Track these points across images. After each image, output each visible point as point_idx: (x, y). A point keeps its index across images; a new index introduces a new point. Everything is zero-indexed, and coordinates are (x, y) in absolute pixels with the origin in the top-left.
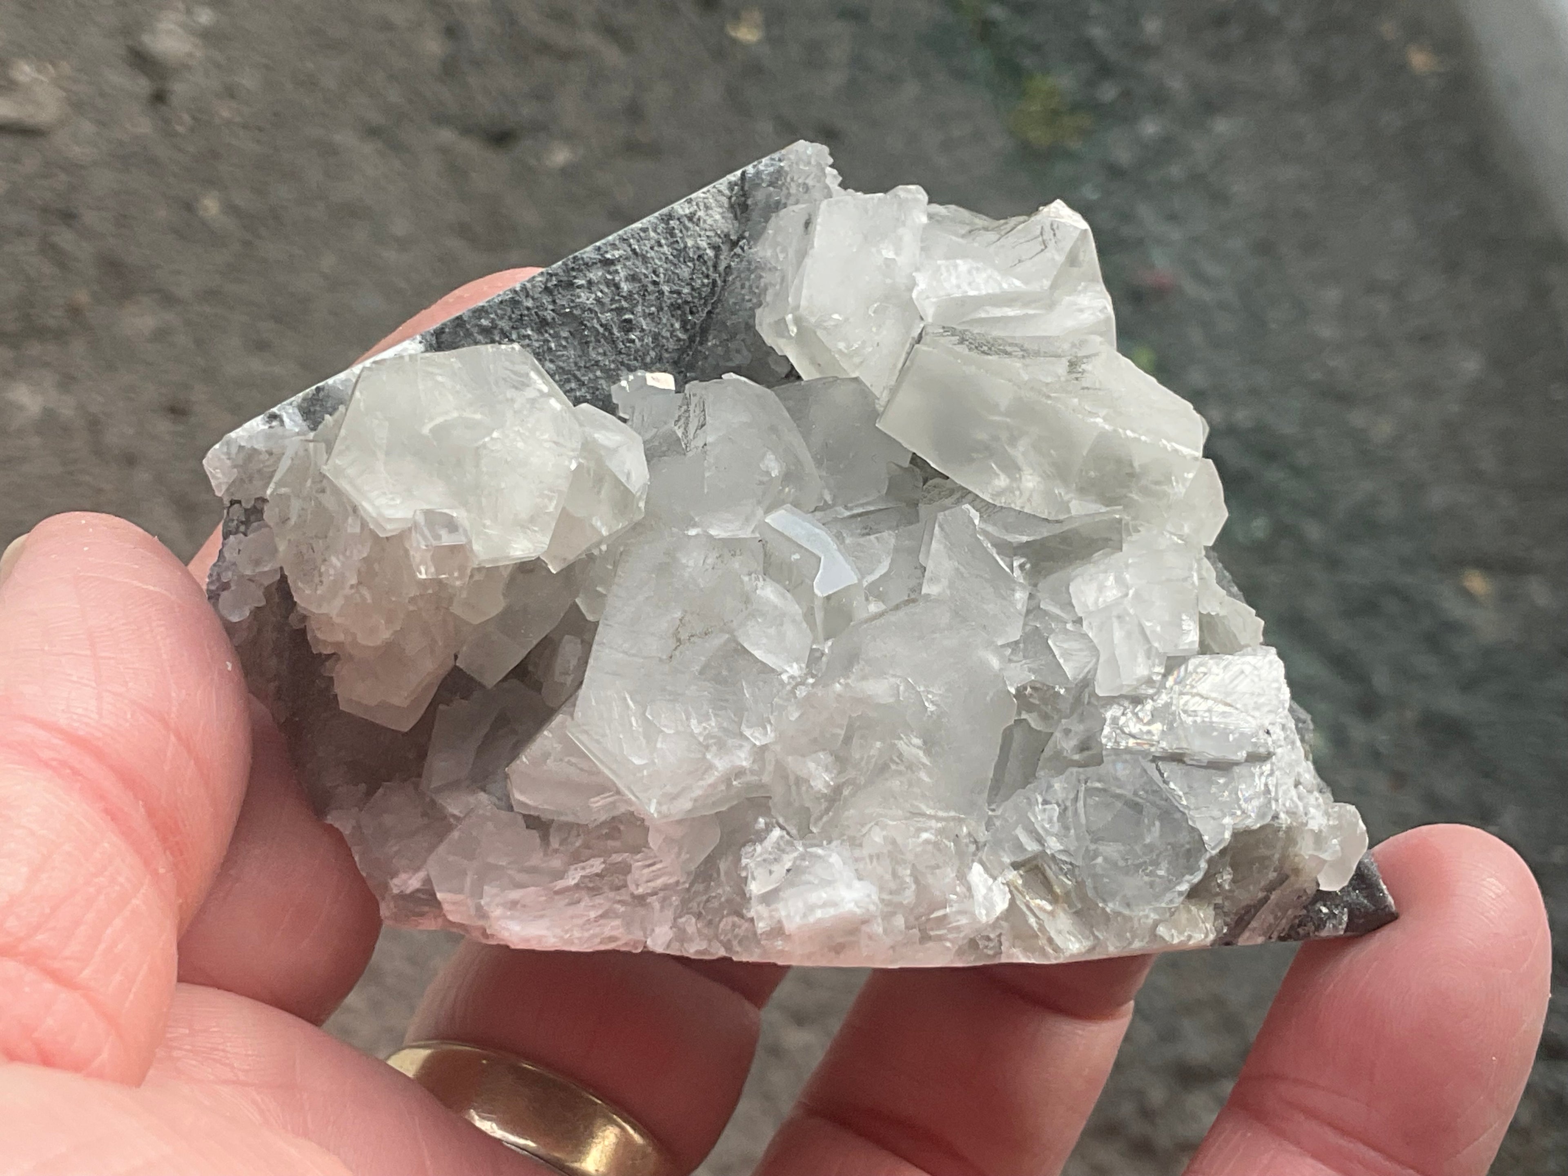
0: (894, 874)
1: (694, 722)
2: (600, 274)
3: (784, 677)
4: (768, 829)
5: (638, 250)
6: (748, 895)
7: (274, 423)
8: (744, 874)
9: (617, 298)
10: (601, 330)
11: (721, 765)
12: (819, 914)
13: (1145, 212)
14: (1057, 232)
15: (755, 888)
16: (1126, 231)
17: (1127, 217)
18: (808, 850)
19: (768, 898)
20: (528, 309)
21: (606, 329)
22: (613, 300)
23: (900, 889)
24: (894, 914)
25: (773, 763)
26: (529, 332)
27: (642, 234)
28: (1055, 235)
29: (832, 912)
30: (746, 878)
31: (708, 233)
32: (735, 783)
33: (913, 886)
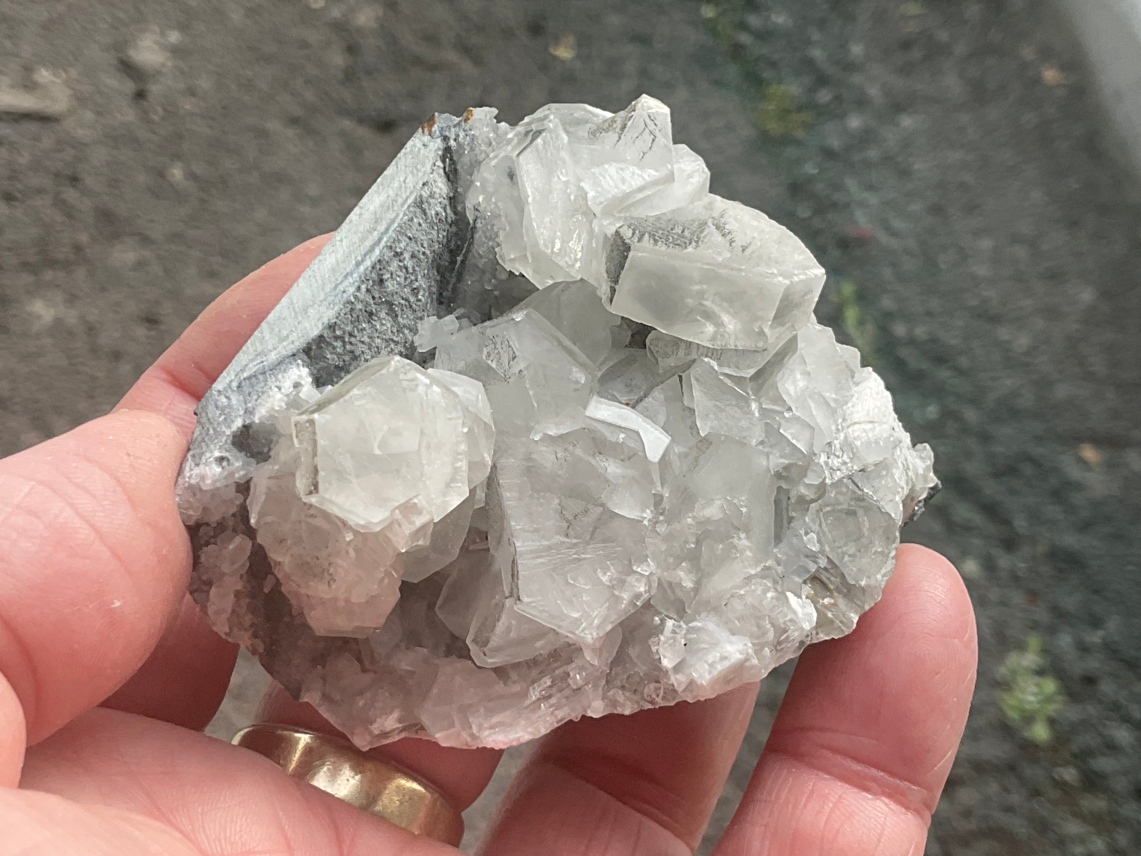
0: (758, 626)
1: (600, 574)
3: (645, 522)
4: (663, 623)
6: (665, 670)
7: (225, 463)
8: (657, 657)
9: (407, 276)
10: (403, 302)
11: (626, 596)
12: (719, 667)
13: (851, 184)
14: (656, 122)
15: (667, 663)
16: (837, 196)
17: (838, 187)
18: (691, 625)
19: (679, 667)
20: (360, 310)
21: (405, 300)
22: (406, 279)
23: (764, 634)
24: (762, 649)
25: (657, 581)
28: (655, 125)
30: (660, 659)
31: (440, 200)
32: (638, 603)
33: (772, 629)
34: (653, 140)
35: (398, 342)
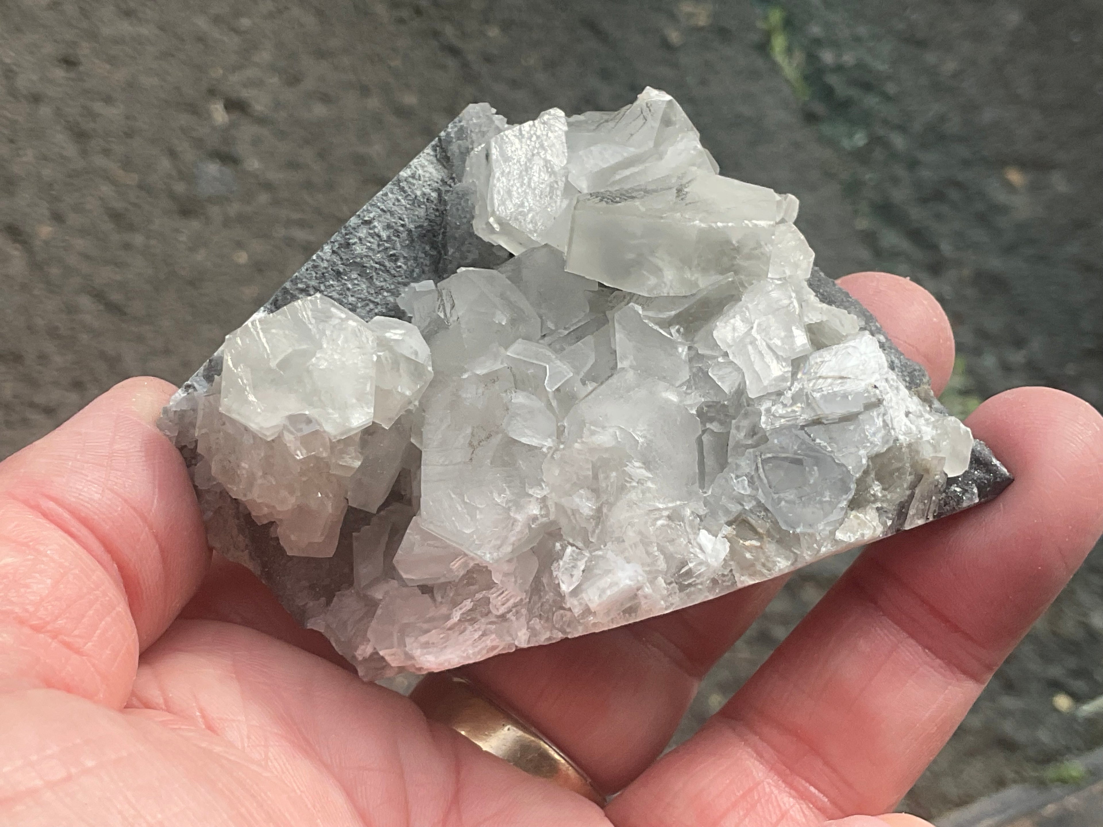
0: (648, 553)
1: (496, 496)
2: (365, 231)
3: (545, 450)
4: (564, 548)
5: (385, 209)
6: (563, 595)
7: (190, 391)
8: (557, 582)
9: (381, 243)
10: (377, 266)
11: (520, 517)
12: (609, 593)
14: (651, 108)
15: (565, 588)
18: (593, 554)
19: (575, 592)
20: (326, 268)
21: (380, 265)
22: (379, 245)
23: (654, 563)
24: (656, 578)
25: (553, 506)
26: (331, 282)
27: (384, 198)
28: (650, 110)
29: (615, 589)
30: (559, 584)
31: (429, 183)
32: (533, 526)
33: (662, 557)
34: (644, 123)
35: (378, 304)
